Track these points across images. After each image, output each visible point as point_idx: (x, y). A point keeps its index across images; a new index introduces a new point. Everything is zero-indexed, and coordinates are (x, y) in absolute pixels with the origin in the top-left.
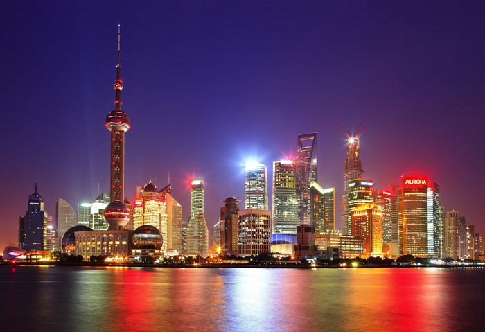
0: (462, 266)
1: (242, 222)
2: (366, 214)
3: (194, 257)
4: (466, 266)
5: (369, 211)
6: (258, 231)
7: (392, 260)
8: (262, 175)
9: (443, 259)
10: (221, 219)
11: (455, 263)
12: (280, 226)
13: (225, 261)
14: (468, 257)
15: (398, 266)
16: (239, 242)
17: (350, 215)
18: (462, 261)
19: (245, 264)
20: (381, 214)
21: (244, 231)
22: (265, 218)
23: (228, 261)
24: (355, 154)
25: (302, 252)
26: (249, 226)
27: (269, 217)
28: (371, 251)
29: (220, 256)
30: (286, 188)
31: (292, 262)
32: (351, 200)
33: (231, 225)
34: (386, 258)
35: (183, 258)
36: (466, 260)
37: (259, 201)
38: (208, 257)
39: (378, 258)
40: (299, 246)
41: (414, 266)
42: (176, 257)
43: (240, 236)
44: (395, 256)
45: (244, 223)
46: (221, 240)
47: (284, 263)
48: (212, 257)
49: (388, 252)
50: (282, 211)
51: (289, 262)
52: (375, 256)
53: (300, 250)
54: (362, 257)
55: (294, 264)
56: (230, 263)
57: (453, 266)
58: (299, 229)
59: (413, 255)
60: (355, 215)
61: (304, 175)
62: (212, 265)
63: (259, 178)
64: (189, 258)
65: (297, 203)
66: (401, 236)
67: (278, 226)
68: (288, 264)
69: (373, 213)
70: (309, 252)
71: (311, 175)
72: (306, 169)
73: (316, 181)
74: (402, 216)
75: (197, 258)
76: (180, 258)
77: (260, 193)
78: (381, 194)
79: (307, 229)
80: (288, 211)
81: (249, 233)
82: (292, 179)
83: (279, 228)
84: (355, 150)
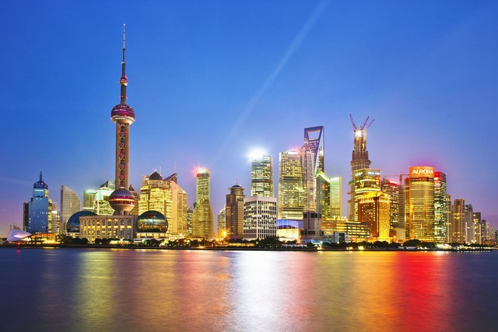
0: (469, 250)
1: (248, 208)
2: (373, 201)
3: (199, 240)
4: (472, 250)
5: (376, 199)
6: (264, 217)
7: (399, 245)
8: (268, 165)
9: (449, 244)
10: (227, 206)
11: (461, 247)
12: (287, 212)
13: (231, 244)
14: (474, 241)
15: (405, 250)
16: (245, 226)
17: (356, 202)
18: (468, 246)
19: (250, 247)
20: (388, 202)
21: (250, 217)
22: (272, 205)
23: (234, 244)
24: (362, 146)
25: (308, 236)
26: (255, 212)
27: (275, 203)
28: (378, 235)
29: (226, 240)
30: (292, 177)
31: (299, 246)
32: (359, 187)
33: (237, 211)
34: (393, 242)
35: (189, 241)
36: (472, 245)
37: (265, 189)
38: (214, 241)
39: (385, 242)
40: (306, 231)
41: (420, 250)
42: (181, 241)
43: (246, 221)
44: (402, 241)
45: (250, 210)
46: (227, 225)
47: (291, 247)
48: (217, 240)
49: (395, 237)
50: (289, 198)
51: (295, 246)
52: (382, 241)
53: (306, 234)
54: (369, 241)
56: (236, 247)
57: (460, 250)
58: (305, 215)
59: (420, 240)
60: (361, 202)
61: (311, 165)
62: (218, 247)
63: (265, 168)
64: (195, 241)
65: (304, 191)
66: (407, 222)
67: (284, 212)
68: (294, 247)
69: (380, 201)
70: (316, 236)
71: (317, 165)
72: (313, 159)
73: (323, 170)
74: (409, 203)
75: (203, 241)
76: (185, 241)
77: (266, 181)
78: (389, 183)
79: (314, 215)
80: (294, 198)
81: (255, 218)
82: (299, 169)
83: (286, 214)
84: (362, 143)
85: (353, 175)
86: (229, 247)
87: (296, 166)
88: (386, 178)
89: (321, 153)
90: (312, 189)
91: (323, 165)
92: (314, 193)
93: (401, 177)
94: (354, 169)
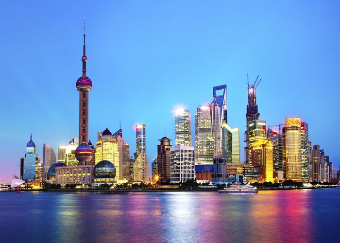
0: (323, 187)
1: (173, 156)
2: (262, 148)
3: (139, 183)
4: (324, 187)
5: (264, 146)
6: (185, 163)
7: (279, 184)
8: (187, 119)
9: (311, 183)
10: (158, 155)
11: (318, 185)
12: (201, 159)
13: (161, 187)
14: (325, 180)
15: (284, 189)
16: (172, 171)
17: (250, 149)
18: (322, 184)
19: (176, 189)
20: (272, 148)
21: (175, 163)
22: (190, 153)
23: (164, 187)
24: (253, 100)
25: (217, 178)
26: (178, 159)
27: (192, 151)
28: (265, 177)
29: (158, 183)
30: (205, 129)
32: (252, 136)
33: (165, 158)
34: (276, 183)
35: (131, 185)
36: (325, 183)
37: (186, 139)
38: (149, 184)
39: (270, 182)
40: (215, 174)
41: (293, 189)
42: (125, 184)
43: (172, 167)
44: (281, 181)
45: (175, 157)
46: (158, 171)
48: (152, 183)
49: (277, 178)
50: (203, 147)
52: (268, 181)
53: (216, 177)
54: (260, 182)
55: (212, 188)
56: (165, 189)
57: (317, 188)
58: (215, 161)
59: (293, 180)
60: (254, 149)
61: (218, 118)
62: (152, 189)
63: (186, 121)
64: (135, 184)
65: (213, 140)
66: (285, 165)
67: (200, 159)
68: (207, 188)
69: (266, 147)
70: (223, 178)
71: (223, 118)
72: (219, 113)
73: (226, 122)
74: (285, 149)
75: (141, 184)
76: (129, 184)
77: (186, 132)
78: (272, 132)
79: (221, 161)
80: (207, 146)
81: (179, 164)
82: (209, 121)
83: (201, 160)
84: (253, 98)
85: (247, 126)
86: (160, 189)
87: (207, 119)
88: (270, 128)
89: (225, 107)
90: (219, 138)
91: (226, 118)
92: (221, 142)
93: (280, 127)
94: (248, 120)
